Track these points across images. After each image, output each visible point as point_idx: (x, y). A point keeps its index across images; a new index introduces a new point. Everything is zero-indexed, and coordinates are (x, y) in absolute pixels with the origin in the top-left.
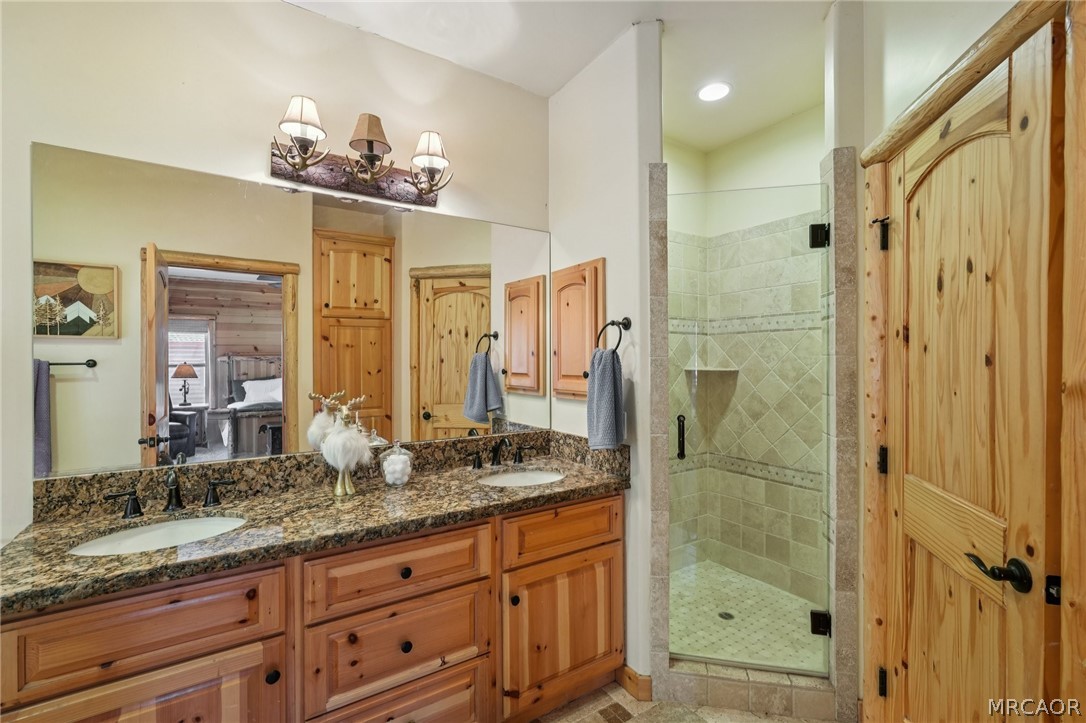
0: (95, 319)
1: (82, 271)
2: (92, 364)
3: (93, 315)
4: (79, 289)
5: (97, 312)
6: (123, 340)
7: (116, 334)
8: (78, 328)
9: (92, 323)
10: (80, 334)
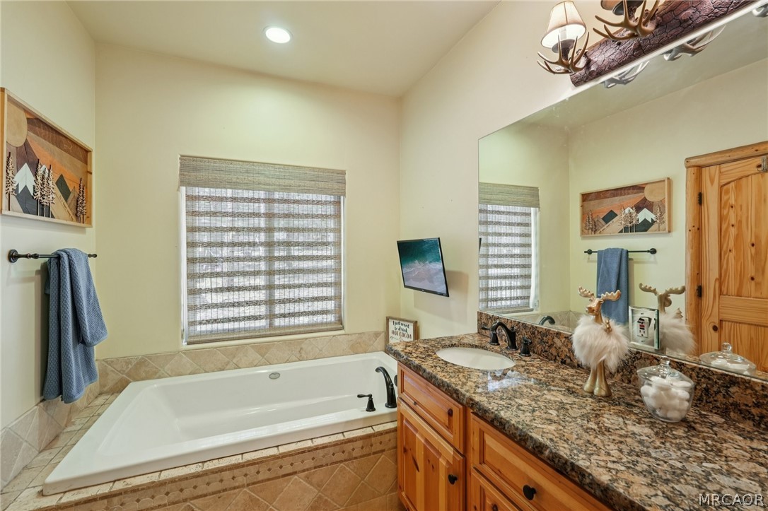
0: (655, 220)
1: (647, 188)
2: (653, 251)
3: (653, 216)
4: (645, 199)
5: (656, 214)
6: (674, 234)
7: (667, 230)
8: (645, 226)
9: (653, 222)
10: (646, 231)
